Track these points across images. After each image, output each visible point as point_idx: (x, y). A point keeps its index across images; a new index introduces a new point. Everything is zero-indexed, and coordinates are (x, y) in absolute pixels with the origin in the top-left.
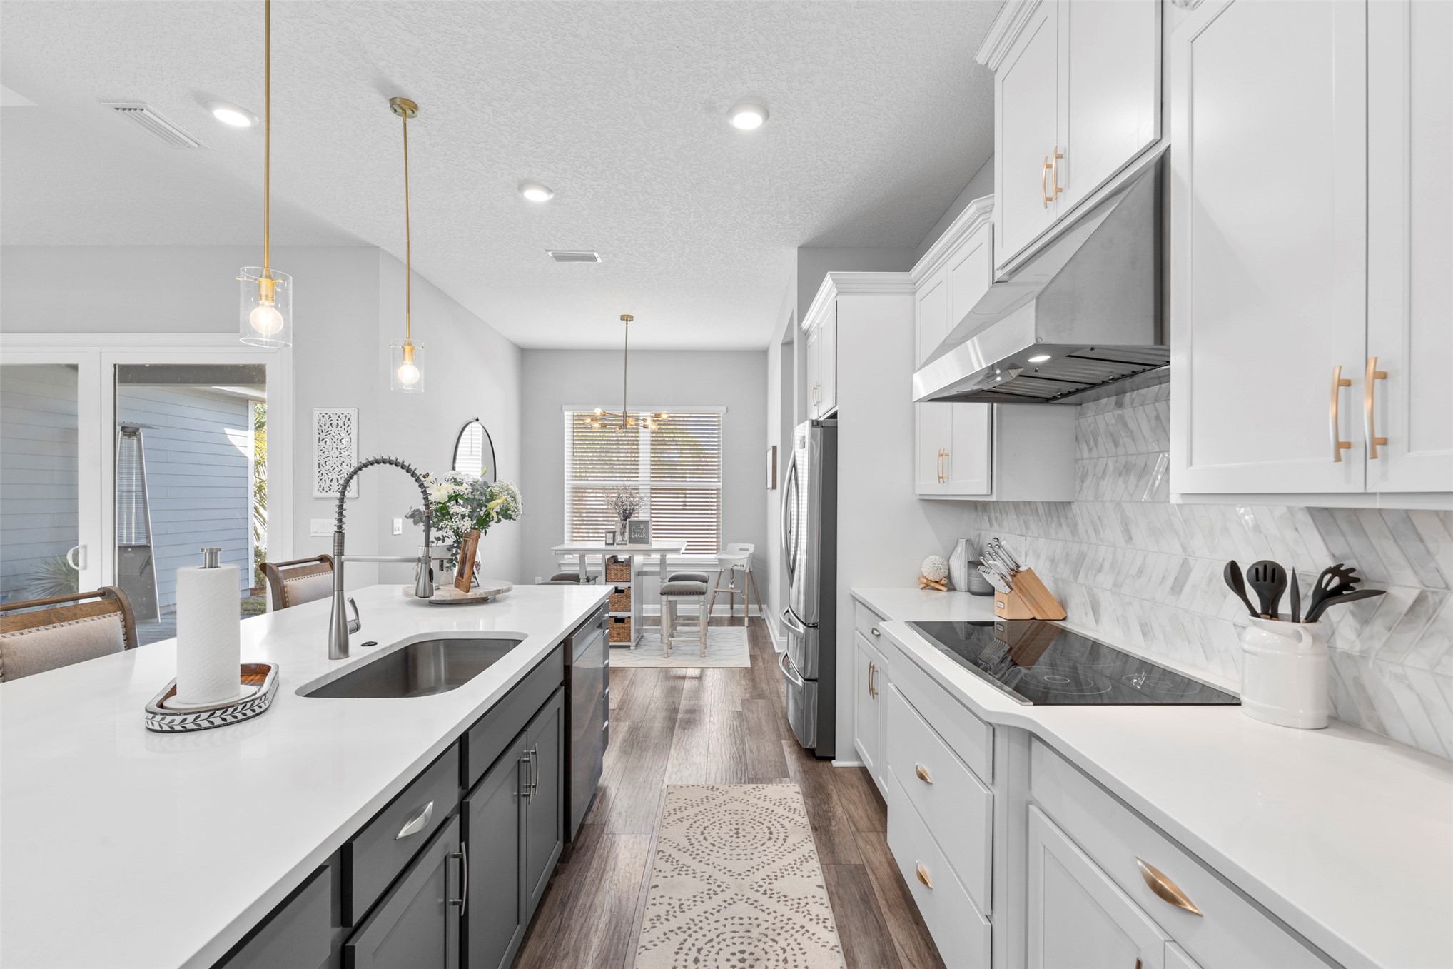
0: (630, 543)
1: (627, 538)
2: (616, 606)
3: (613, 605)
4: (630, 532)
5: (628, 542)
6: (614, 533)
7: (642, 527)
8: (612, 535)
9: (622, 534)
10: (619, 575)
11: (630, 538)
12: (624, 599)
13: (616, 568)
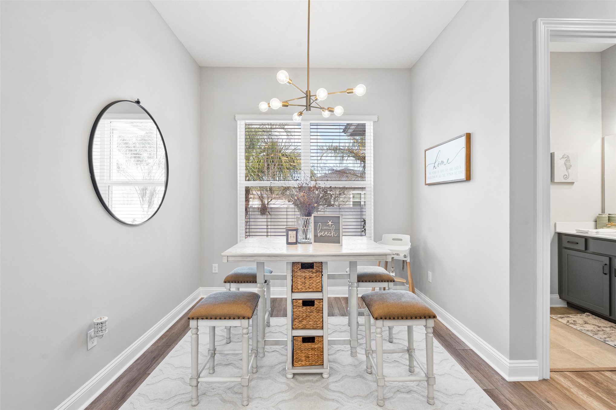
0: (315, 242)
1: (311, 235)
2: (304, 322)
3: (301, 321)
4: (315, 229)
5: (312, 241)
6: (296, 230)
7: (330, 223)
8: (295, 232)
9: (305, 232)
10: (307, 284)
11: (315, 236)
12: (315, 314)
13: (303, 274)
